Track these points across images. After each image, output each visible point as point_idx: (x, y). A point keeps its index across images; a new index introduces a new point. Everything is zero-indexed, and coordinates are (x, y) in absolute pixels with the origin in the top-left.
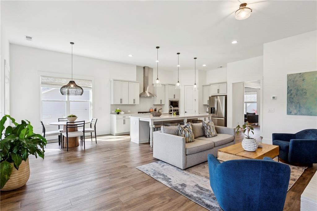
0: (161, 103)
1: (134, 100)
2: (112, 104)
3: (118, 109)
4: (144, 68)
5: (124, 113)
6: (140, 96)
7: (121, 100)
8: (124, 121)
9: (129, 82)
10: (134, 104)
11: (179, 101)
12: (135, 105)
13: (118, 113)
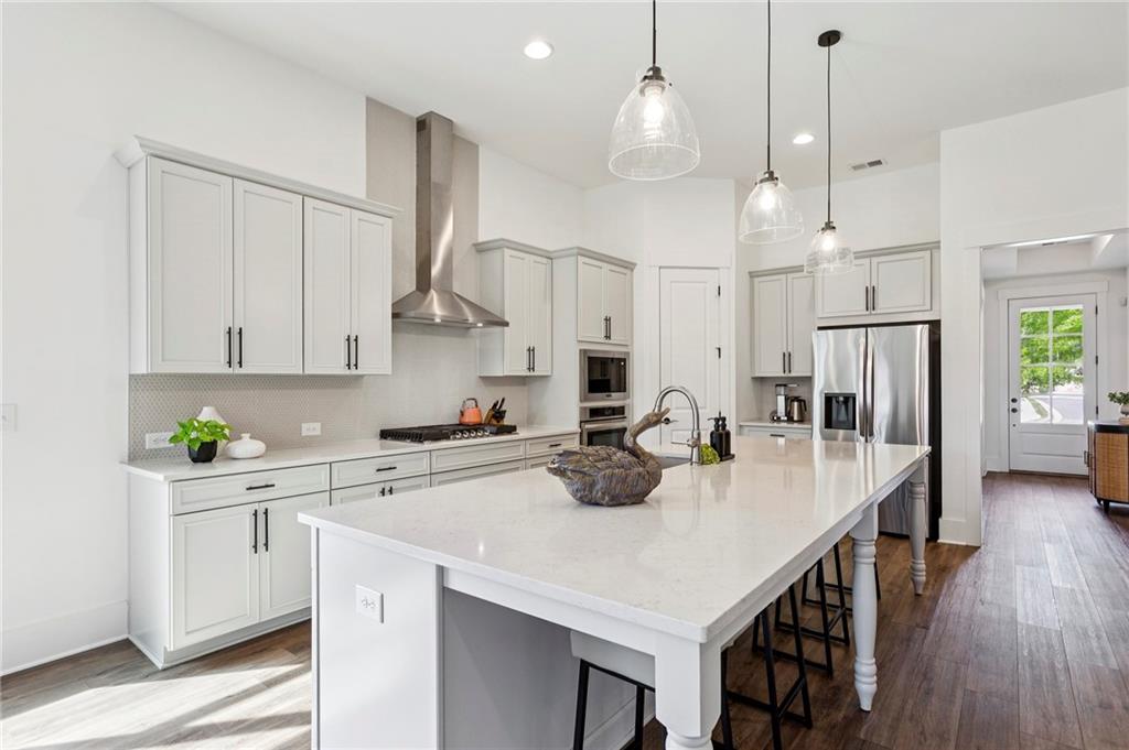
0: (532, 368)
1: (352, 343)
2: (142, 368)
3: (207, 414)
4: (422, 125)
5: (258, 447)
6: (395, 316)
7: (235, 338)
8: (262, 519)
9: (304, 195)
10: (353, 371)
11: (628, 353)
12: (362, 376)
13: (205, 453)
